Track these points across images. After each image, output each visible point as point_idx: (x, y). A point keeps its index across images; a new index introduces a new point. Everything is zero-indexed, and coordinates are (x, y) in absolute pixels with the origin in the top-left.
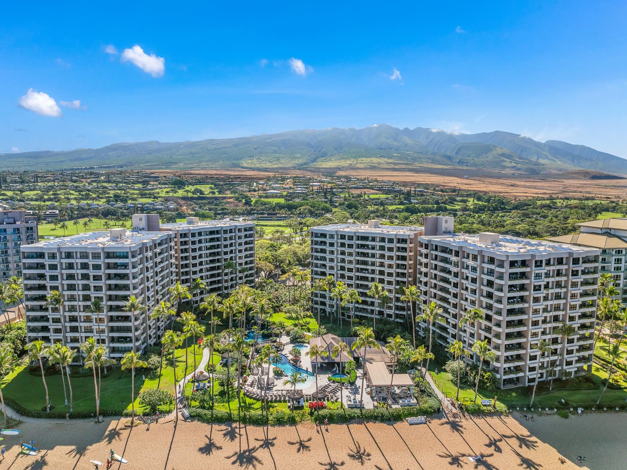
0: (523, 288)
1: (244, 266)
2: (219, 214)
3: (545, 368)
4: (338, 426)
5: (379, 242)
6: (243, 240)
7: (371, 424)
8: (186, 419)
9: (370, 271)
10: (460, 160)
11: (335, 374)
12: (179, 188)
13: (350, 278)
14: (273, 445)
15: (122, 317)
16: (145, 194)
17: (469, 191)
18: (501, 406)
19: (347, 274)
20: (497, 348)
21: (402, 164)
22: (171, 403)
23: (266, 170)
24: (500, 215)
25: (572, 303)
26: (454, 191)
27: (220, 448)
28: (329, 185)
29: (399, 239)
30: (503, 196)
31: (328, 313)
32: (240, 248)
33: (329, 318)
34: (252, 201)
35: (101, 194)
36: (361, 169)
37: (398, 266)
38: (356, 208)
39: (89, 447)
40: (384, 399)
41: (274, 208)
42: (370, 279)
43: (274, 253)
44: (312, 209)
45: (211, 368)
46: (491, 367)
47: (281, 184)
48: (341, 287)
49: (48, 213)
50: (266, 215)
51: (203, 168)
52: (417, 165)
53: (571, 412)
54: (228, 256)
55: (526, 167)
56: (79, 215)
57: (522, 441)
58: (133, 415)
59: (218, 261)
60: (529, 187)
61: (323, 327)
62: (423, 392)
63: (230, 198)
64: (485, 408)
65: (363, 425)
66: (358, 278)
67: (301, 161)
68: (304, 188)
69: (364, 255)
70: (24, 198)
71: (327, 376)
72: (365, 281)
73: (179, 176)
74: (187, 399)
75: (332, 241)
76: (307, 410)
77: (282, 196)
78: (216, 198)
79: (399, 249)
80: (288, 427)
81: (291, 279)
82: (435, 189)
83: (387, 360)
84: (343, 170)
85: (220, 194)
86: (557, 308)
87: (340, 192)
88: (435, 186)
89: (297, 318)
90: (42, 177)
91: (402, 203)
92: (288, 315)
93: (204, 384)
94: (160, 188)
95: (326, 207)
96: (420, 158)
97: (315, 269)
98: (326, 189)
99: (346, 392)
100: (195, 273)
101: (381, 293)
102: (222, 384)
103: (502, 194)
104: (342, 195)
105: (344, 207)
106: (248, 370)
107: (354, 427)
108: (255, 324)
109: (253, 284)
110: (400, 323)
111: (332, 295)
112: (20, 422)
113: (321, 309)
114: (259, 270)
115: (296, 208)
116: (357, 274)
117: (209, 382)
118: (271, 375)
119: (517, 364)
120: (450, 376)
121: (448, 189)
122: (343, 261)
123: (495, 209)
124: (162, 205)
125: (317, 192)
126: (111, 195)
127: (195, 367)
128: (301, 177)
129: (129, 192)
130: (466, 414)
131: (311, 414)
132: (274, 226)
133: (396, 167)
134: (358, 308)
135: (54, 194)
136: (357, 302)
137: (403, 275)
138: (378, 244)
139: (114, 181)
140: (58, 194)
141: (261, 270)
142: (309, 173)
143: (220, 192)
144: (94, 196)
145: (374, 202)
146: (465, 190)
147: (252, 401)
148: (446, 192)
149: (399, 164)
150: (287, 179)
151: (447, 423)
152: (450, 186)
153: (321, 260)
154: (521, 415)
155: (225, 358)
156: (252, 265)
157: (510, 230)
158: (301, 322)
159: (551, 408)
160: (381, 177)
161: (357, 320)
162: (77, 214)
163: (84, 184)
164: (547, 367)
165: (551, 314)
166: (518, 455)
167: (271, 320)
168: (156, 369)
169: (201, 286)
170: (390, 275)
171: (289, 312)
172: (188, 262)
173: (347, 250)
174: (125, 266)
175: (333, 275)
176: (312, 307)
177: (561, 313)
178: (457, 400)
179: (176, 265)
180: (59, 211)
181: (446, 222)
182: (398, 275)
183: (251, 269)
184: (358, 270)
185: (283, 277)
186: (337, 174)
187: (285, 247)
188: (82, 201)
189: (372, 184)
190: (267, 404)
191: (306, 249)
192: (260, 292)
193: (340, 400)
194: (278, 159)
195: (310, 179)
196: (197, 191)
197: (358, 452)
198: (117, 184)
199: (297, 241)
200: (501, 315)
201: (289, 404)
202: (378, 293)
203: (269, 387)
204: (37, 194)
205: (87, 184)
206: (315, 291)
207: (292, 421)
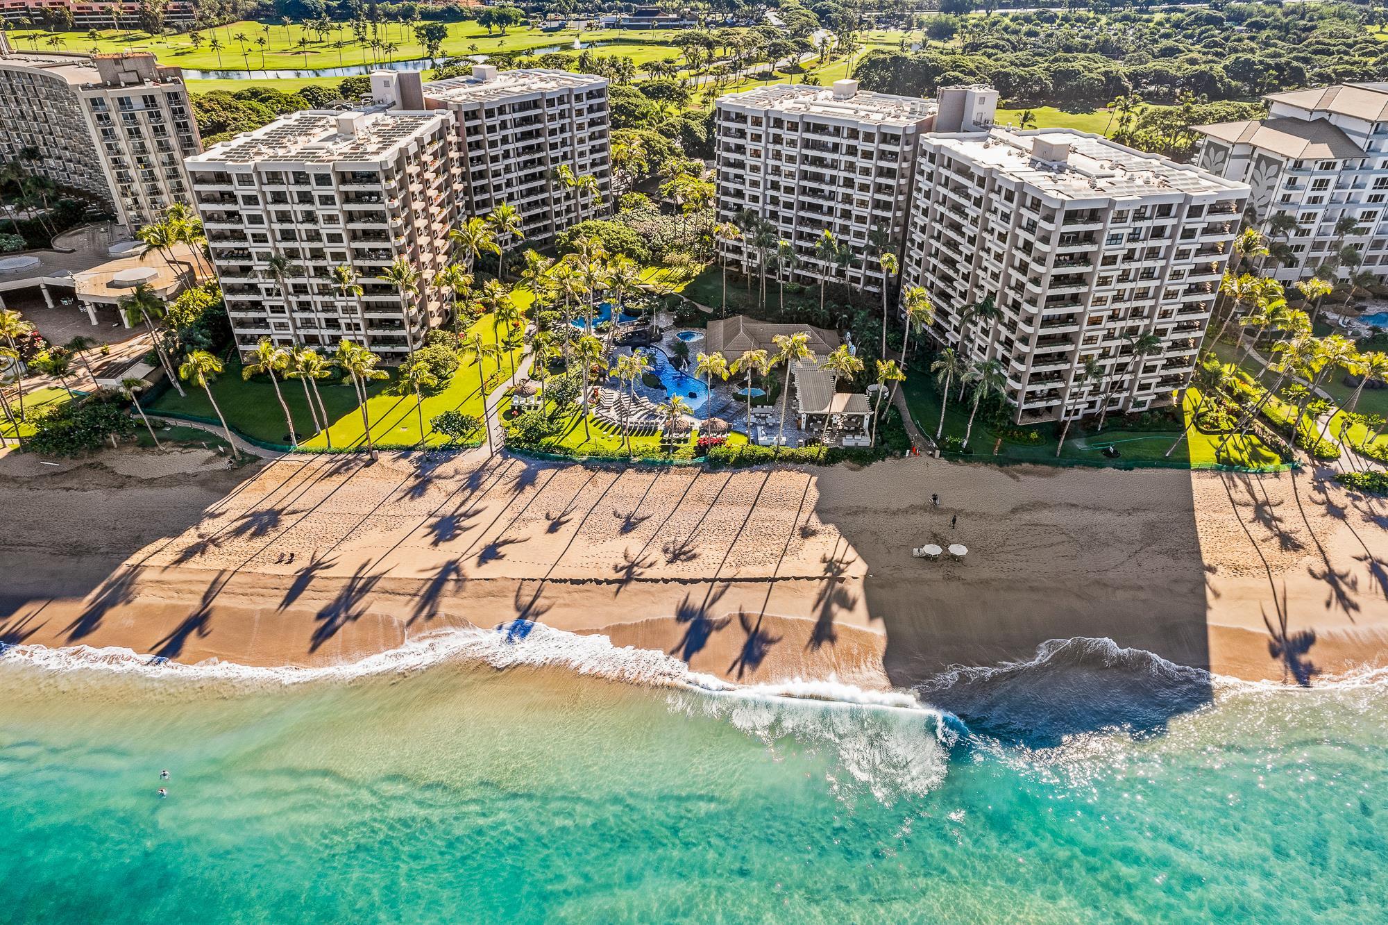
1: (589, 170)
3: (1100, 393)
5: (848, 138)
6: (585, 118)
9: (826, 194)
13: (788, 206)
15: (379, 286)
20: (1021, 358)
22: (479, 433)
25: (1170, 288)
29: (885, 134)
32: (580, 134)
37: (879, 188)
46: (1006, 389)
54: (559, 152)
59: (541, 162)
66: (804, 206)
69: (819, 161)
72: (816, 212)
75: (757, 131)
79: (883, 155)
86: (1143, 295)
97: (724, 183)
100: (498, 188)
110: (873, 293)
113: (733, 261)
119: (1051, 386)
127: (514, 371)
131: (698, 454)
137: (888, 205)
138: (845, 142)
153: (735, 167)
156: (606, 167)
161: (797, 285)
164: (1105, 392)
165: (1128, 305)
170: (862, 204)
172: (483, 167)
174: (376, 197)
175: (757, 198)
176: (717, 255)
177: (1147, 304)
179: (462, 176)
181: (982, 100)
182: (878, 204)
183: (603, 174)
184: (804, 191)
200: (1035, 305)
201: (665, 437)
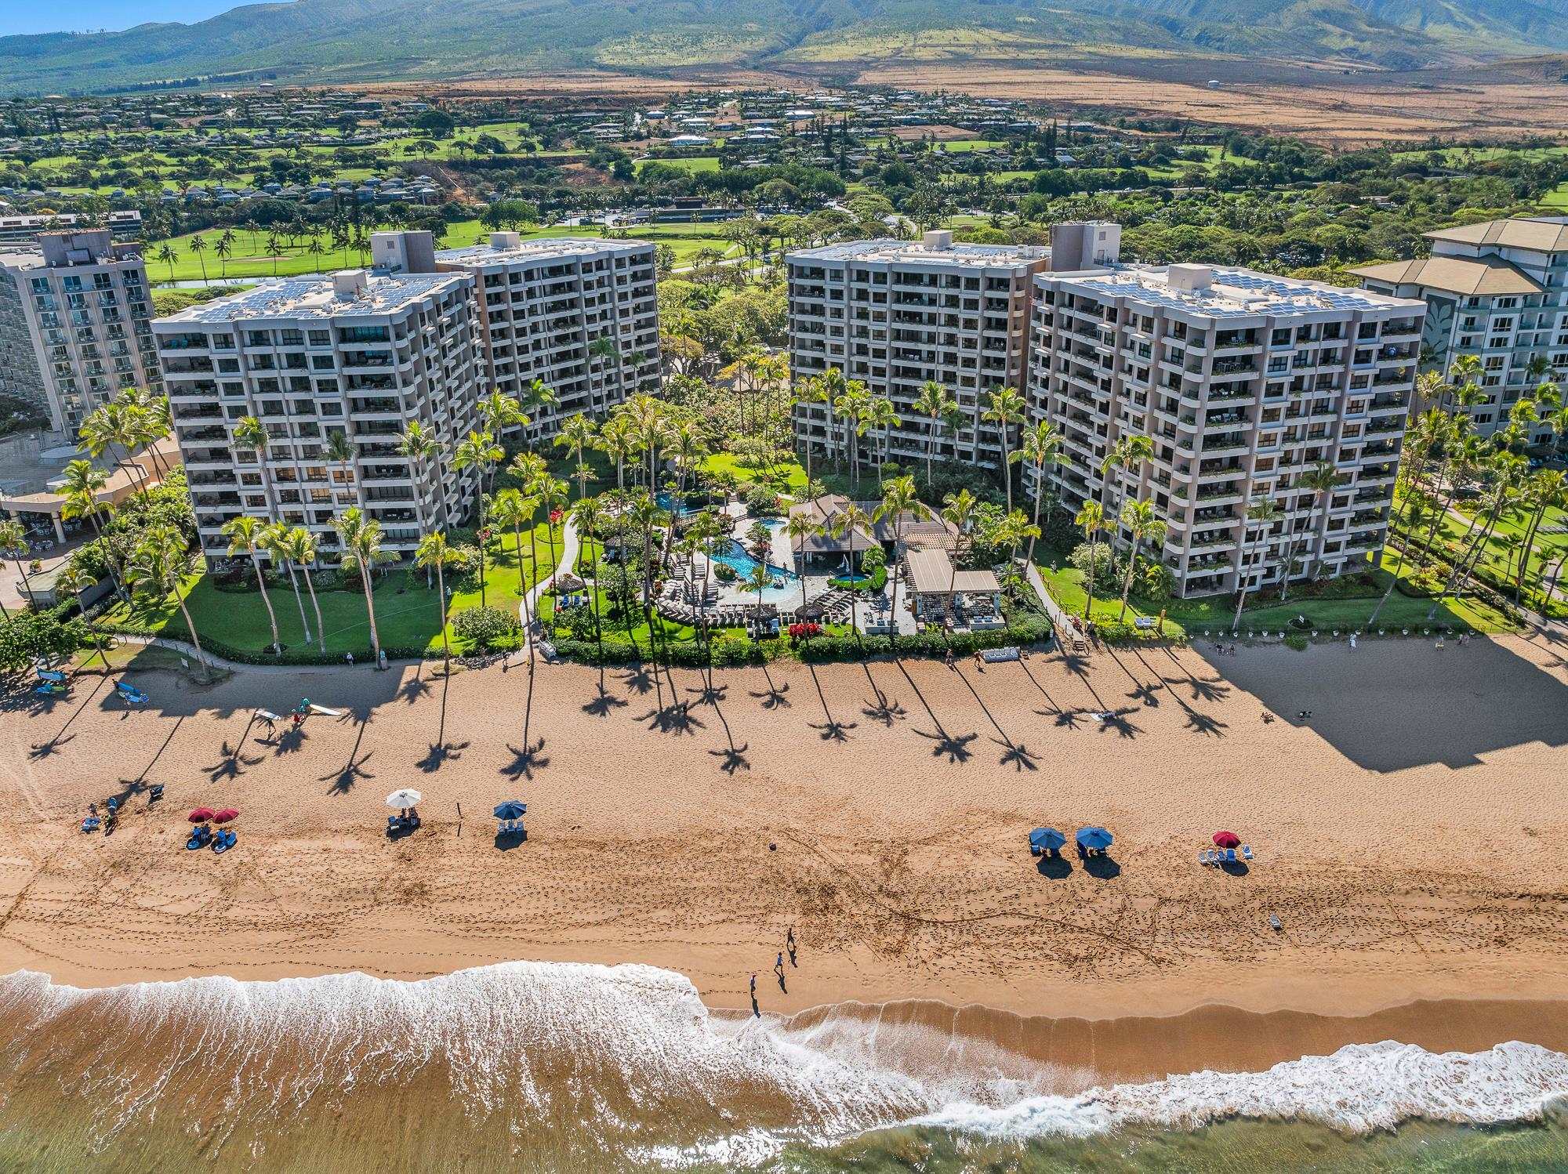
0: (1244, 389)
1: (634, 349)
2: (552, 207)
3: (1279, 558)
4: (847, 666)
5: (947, 286)
6: (629, 287)
7: (911, 661)
8: (549, 660)
9: (925, 355)
10: (1203, 31)
11: (842, 574)
12: (439, 136)
13: (879, 372)
14: (723, 698)
15: (388, 468)
16: (353, 157)
17: (1215, 125)
18: (1173, 628)
19: (872, 362)
20: (1179, 516)
21: (1040, 46)
22: (515, 634)
23: (664, 73)
24: (1286, 195)
25: (1349, 423)
26: (1175, 126)
27: (624, 704)
28: (839, 116)
29: (991, 280)
30: (1304, 141)
31: (829, 452)
32: (623, 305)
33: (831, 463)
34: (633, 168)
35: (236, 160)
36: (927, 63)
37: (988, 343)
38: (908, 181)
39: (375, 710)
40: (940, 618)
41: (695, 186)
42: (924, 374)
43: (701, 312)
44: (793, 187)
45: (586, 570)
46: (1165, 556)
47: (708, 115)
48: (857, 393)
49: (113, 219)
50: (674, 208)
51: (494, 74)
52: (1083, 49)
53: (1312, 639)
54: (597, 326)
55: (1385, 50)
56: (193, 223)
57: (1202, 688)
58: (443, 655)
59: (575, 337)
60: (1380, 112)
61: (818, 482)
62: (1019, 603)
63: (575, 160)
64: (1141, 632)
65: (895, 664)
66: (897, 372)
67: (760, 44)
68: (771, 125)
69: (913, 317)
70: (39, 177)
71: (827, 578)
72: (913, 377)
73: (434, 101)
74: (547, 624)
75: (837, 286)
76: (786, 639)
77: (711, 152)
78: (539, 163)
79: (990, 303)
80: (748, 669)
81: (745, 376)
82: (1123, 121)
83: (952, 545)
84: (876, 68)
85: (546, 148)
86: (1318, 433)
87: (868, 136)
88: (1122, 113)
89: (762, 465)
90: (67, 115)
91: (1030, 166)
92: (741, 457)
93: (577, 598)
94: (387, 138)
95: (829, 181)
96: (1091, 28)
97: (800, 352)
98: (830, 127)
99: (862, 607)
100: (525, 367)
101: (943, 405)
102: (612, 597)
103: (1301, 136)
104: (872, 146)
105: (878, 178)
106: (662, 571)
107: (877, 668)
108: (670, 477)
109: (657, 391)
110: (989, 470)
111: (838, 410)
112: (230, 674)
113: (815, 444)
114: (669, 355)
115: (750, 187)
116: (896, 362)
117: (586, 594)
118: (712, 578)
119: (1218, 548)
120: (1081, 575)
121: (1160, 121)
122: (863, 332)
123: (1276, 179)
124: (401, 186)
125: (806, 137)
126: (263, 163)
127: (555, 567)
128: (761, 94)
129: (309, 153)
130: (1101, 642)
131: (794, 646)
132: (694, 237)
133: (1022, 56)
134: (896, 439)
135: (114, 165)
136: (893, 427)
137: (999, 363)
138: (943, 292)
139: (264, 122)
140: (124, 165)
141: (674, 355)
142: (783, 80)
143: (546, 144)
144: (219, 166)
145: (956, 162)
146: (1202, 124)
147: (676, 625)
148: (1153, 130)
149: (1032, 46)
150: (725, 99)
151: (1059, 659)
152: (1166, 113)
153: (813, 331)
154: (1210, 645)
155: (615, 548)
156: (654, 345)
157: (1293, 242)
158: (770, 472)
159: (1273, 633)
160: (981, 88)
161: (894, 466)
162: (188, 219)
163: (184, 131)
164: (1285, 555)
165: (1301, 445)
166: (1188, 709)
167: (704, 469)
168: (472, 572)
169: (545, 397)
170: (969, 363)
171: (742, 451)
172: (506, 342)
173: (872, 307)
174: (384, 358)
175: (841, 366)
176: (795, 440)
177: (1324, 443)
178: (1087, 618)
179: (483, 349)
180: (142, 212)
181: (1103, 236)
182: (987, 362)
183: (651, 354)
184: (897, 354)
185: (727, 372)
186: (860, 82)
187: (727, 295)
188: (193, 183)
189: (952, 109)
190: (705, 631)
191: (777, 301)
192: (677, 408)
193: (850, 622)
194: (697, 41)
195: (786, 99)
196: (486, 142)
197: (883, 707)
198: (272, 130)
199: (757, 279)
200: (1191, 448)
201: (749, 630)
202: (936, 405)
203: (708, 600)
204: (70, 166)
205: (193, 133)
206: (800, 404)
207: (757, 659)
